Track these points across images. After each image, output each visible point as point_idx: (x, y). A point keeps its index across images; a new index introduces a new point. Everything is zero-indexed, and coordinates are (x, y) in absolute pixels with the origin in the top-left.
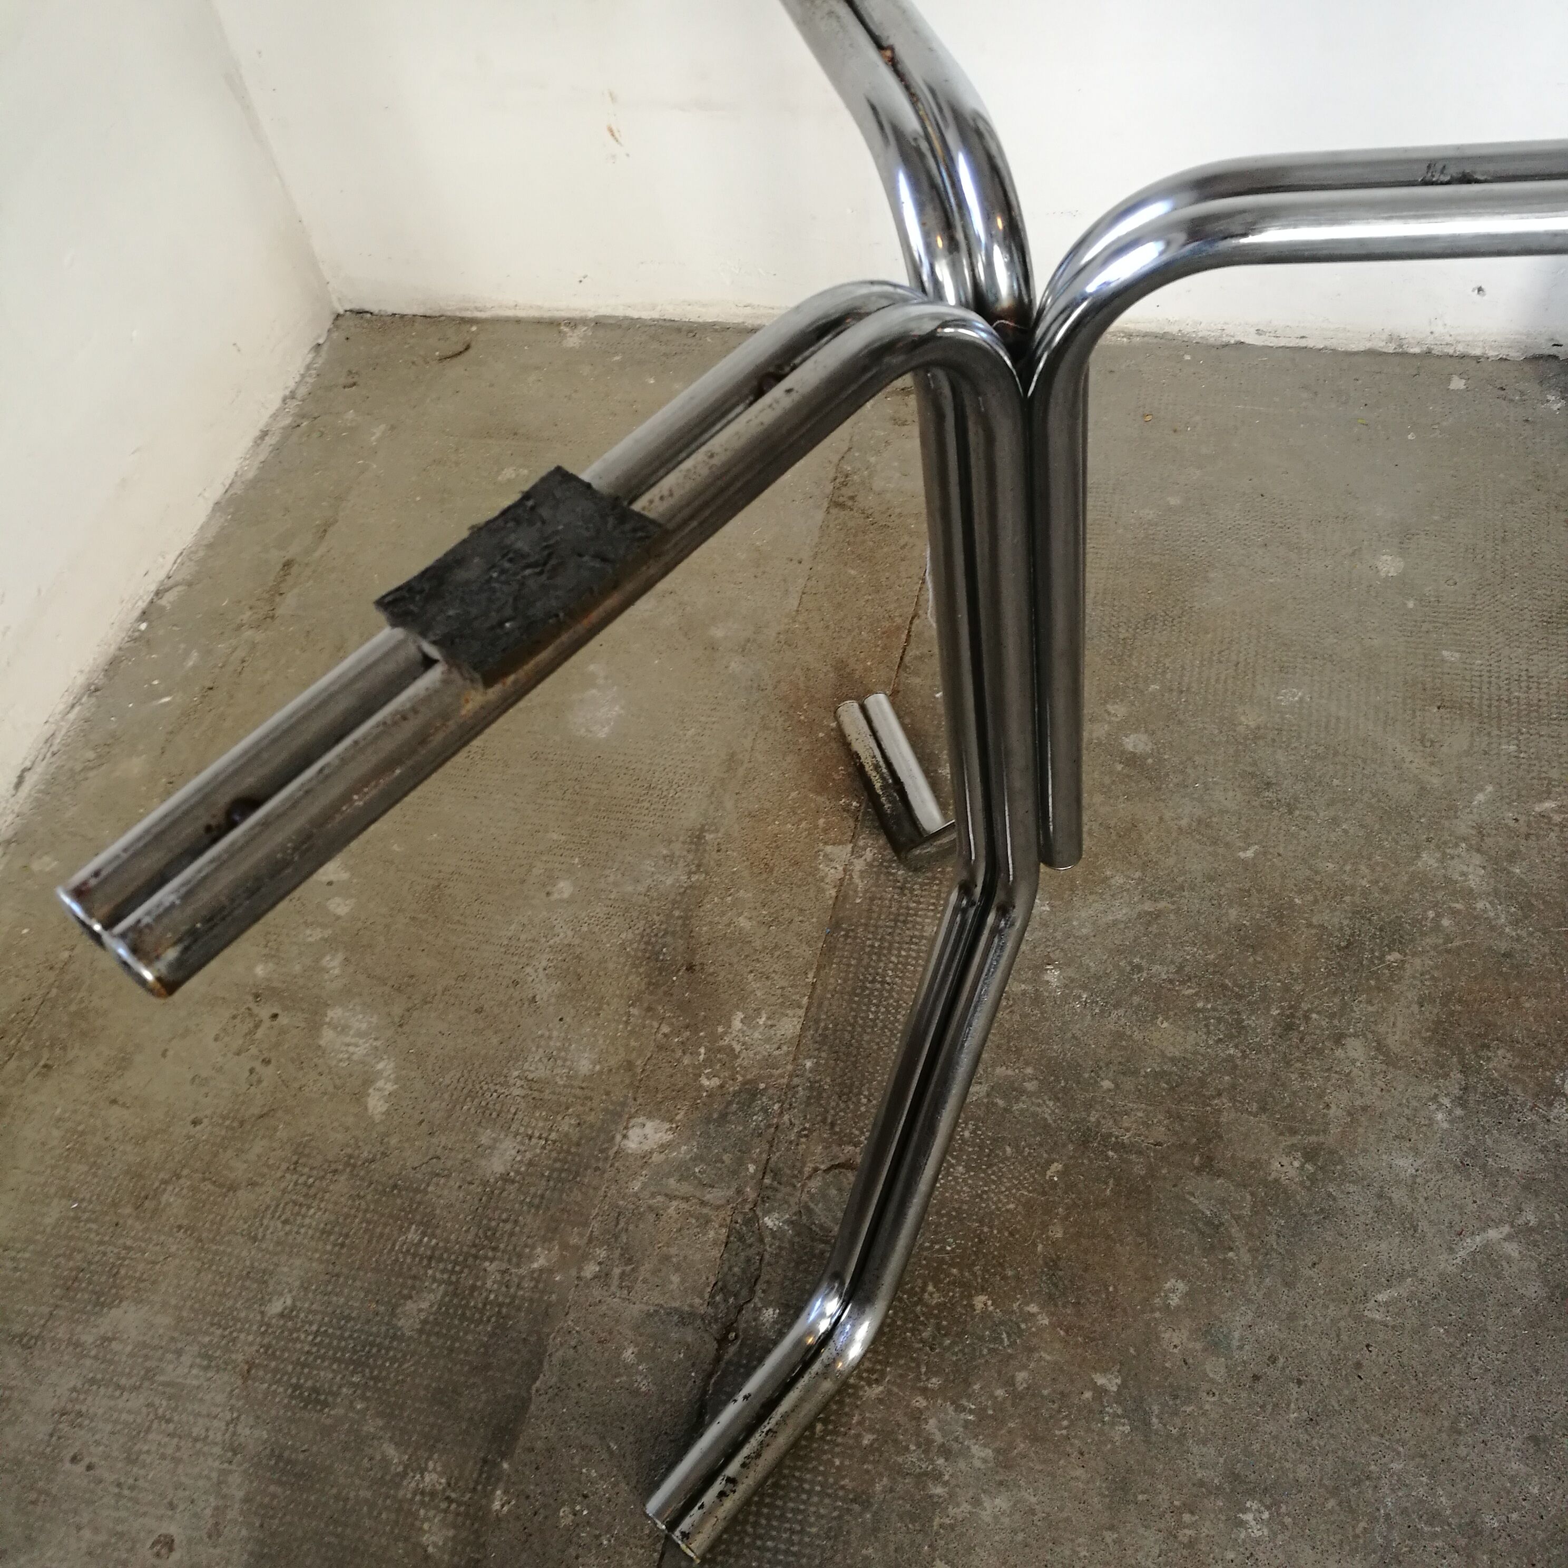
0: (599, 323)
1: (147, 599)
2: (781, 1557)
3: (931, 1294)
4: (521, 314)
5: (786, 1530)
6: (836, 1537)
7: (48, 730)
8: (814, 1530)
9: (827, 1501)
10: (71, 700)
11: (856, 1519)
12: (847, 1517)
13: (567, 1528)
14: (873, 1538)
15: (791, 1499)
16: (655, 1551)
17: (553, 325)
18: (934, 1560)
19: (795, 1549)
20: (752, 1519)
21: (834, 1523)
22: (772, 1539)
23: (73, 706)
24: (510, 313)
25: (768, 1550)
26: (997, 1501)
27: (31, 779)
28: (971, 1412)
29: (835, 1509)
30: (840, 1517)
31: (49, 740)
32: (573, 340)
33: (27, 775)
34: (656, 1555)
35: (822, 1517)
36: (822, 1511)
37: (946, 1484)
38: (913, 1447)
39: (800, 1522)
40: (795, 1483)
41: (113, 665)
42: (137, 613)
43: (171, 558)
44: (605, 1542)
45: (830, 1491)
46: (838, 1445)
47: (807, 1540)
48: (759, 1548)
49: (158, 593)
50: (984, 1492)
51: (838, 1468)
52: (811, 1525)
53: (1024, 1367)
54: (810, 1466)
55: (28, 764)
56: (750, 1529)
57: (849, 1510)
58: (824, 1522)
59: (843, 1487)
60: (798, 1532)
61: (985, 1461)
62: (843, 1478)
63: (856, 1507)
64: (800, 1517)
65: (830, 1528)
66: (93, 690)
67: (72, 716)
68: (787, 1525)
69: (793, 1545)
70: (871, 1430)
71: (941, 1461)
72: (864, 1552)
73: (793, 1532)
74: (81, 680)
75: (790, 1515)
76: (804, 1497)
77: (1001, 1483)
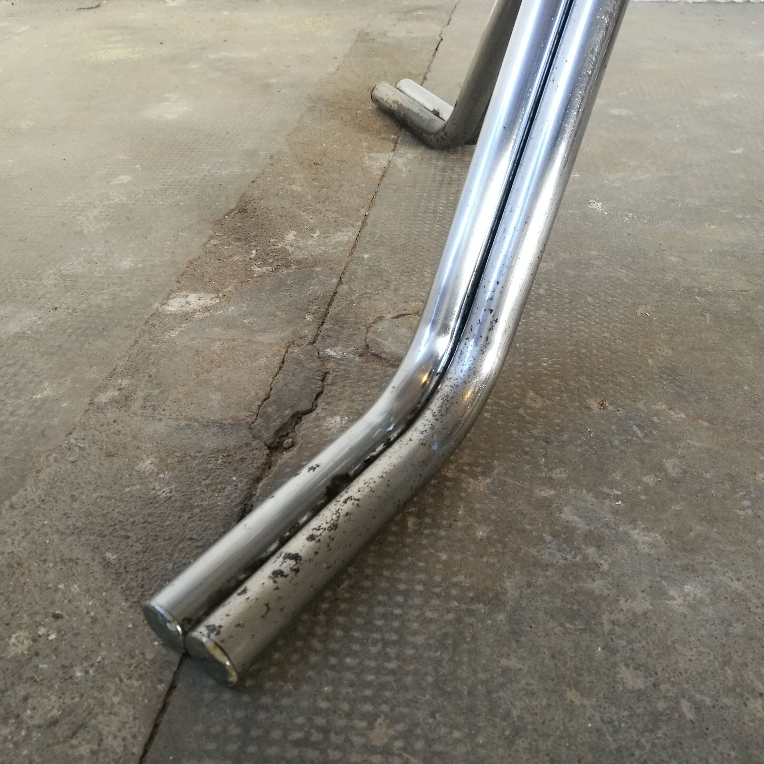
2: (371, 677)
3: (534, 400)
5: (375, 643)
6: (455, 646)
8: (420, 639)
9: (435, 602)
11: (483, 621)
12: (468, 620)
13: (16, 659)
14: (514, 645)
15: (379, 603)
16: (161, 681)
18: (615, 665)
19: (393, 665)
20: (319, 631)
21: (450, 629)
22: (354, 654)
25: (350, 669)
26: (688, 588)
28: (617, 498)
29: (448, 611)
30: (459, 620)
34: (162, 687)
35: (430, 621)
36: (429, 614)
37: (604, 575)
38: (548, 538)
39: (397, 631)
40: (384, 585)
44: (79, 674)
45: (437, 590)
46: (441, 539)
47: (410, 652)
48: (333, 668)
50: (665, 578)
51: (446, 564)
52: (415, 633)
53: (671, 455)
54: (404, 563)
56: (317, 645)
57: (470, 613)
58: (432, 627)
59: (456, 585)
60: (395, 643)
61: (653, 546)
62: (455, 574)
63: (481, 608)
64: (396, 624)
65: (445, 636)
68: (376, 636)
69: (388, 659)
70: (486, 520)
71: (591, 551)
72: (504, 662)
73: (386, 643)
75: (380, 623)
76: (400, 599)
77: (685, 568)
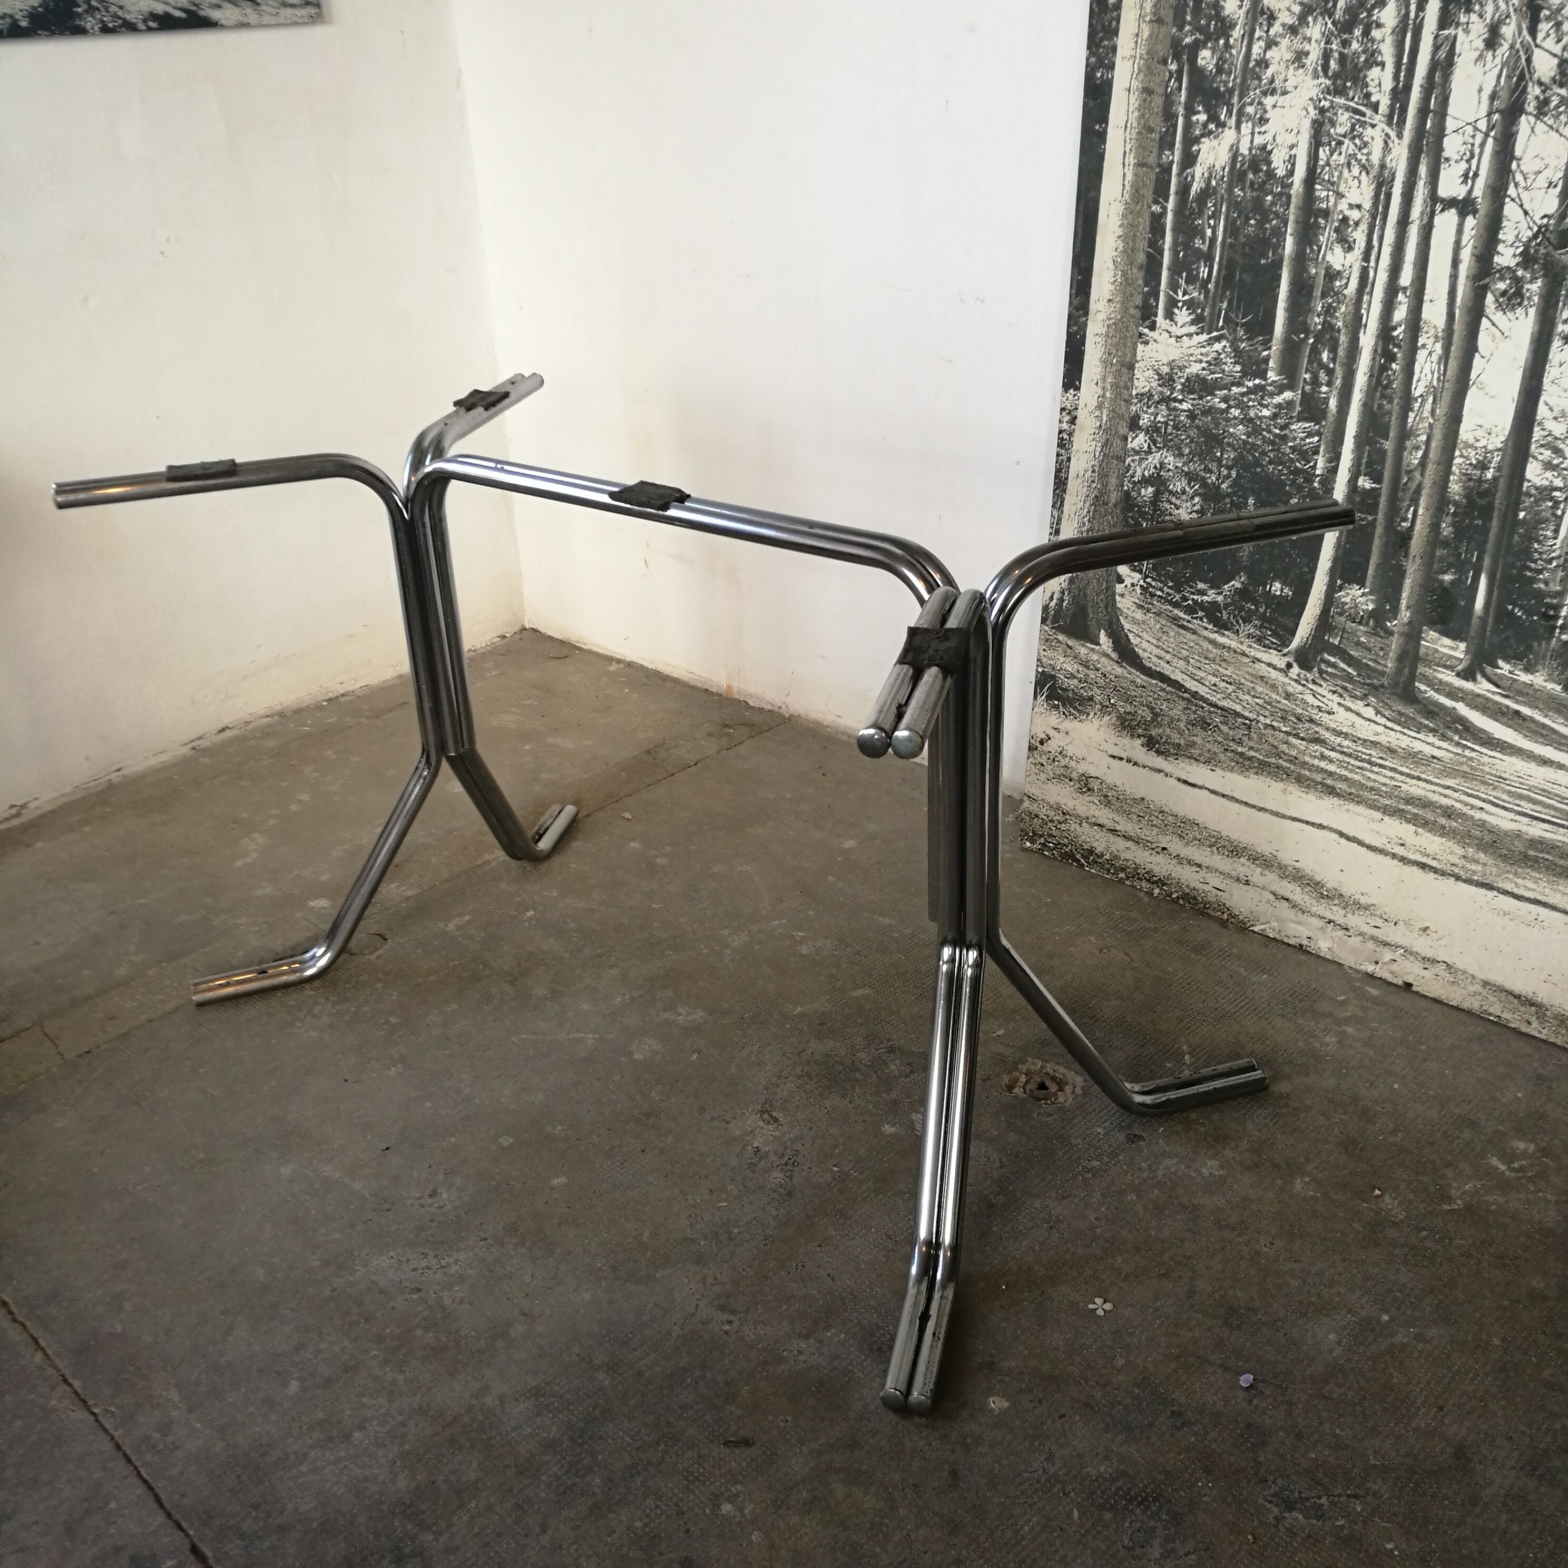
0: (630, 664)
1: (335, 694)
4: (601, 651)
7: (248, 718)
10: (269, 713)
17: (609, 659)
23: (268, 716)
24: (596, 649)
27: (228, 734)
31: (247, 723)
32: (613, 667)
33: (228, 731)
41: (298, 711)
42: (327, 697)
43: (359, 685)
49: (343, 695)
55: (230, 726)
66: (281, 714)
67: (265, 720)
74: (278, 707)
